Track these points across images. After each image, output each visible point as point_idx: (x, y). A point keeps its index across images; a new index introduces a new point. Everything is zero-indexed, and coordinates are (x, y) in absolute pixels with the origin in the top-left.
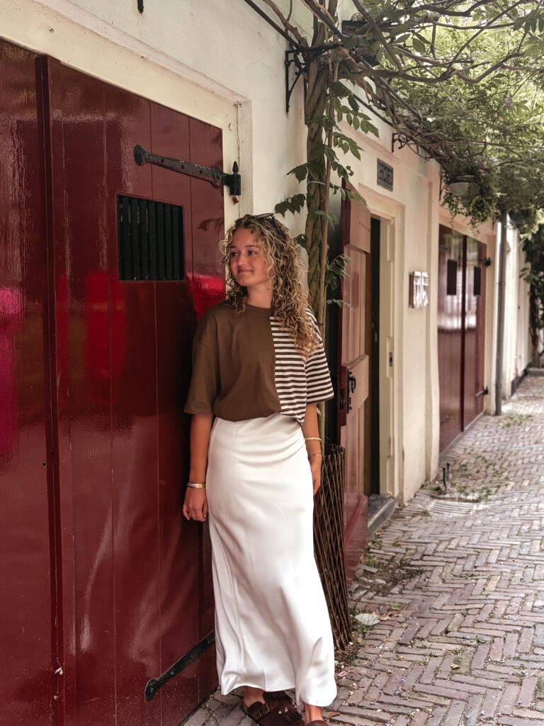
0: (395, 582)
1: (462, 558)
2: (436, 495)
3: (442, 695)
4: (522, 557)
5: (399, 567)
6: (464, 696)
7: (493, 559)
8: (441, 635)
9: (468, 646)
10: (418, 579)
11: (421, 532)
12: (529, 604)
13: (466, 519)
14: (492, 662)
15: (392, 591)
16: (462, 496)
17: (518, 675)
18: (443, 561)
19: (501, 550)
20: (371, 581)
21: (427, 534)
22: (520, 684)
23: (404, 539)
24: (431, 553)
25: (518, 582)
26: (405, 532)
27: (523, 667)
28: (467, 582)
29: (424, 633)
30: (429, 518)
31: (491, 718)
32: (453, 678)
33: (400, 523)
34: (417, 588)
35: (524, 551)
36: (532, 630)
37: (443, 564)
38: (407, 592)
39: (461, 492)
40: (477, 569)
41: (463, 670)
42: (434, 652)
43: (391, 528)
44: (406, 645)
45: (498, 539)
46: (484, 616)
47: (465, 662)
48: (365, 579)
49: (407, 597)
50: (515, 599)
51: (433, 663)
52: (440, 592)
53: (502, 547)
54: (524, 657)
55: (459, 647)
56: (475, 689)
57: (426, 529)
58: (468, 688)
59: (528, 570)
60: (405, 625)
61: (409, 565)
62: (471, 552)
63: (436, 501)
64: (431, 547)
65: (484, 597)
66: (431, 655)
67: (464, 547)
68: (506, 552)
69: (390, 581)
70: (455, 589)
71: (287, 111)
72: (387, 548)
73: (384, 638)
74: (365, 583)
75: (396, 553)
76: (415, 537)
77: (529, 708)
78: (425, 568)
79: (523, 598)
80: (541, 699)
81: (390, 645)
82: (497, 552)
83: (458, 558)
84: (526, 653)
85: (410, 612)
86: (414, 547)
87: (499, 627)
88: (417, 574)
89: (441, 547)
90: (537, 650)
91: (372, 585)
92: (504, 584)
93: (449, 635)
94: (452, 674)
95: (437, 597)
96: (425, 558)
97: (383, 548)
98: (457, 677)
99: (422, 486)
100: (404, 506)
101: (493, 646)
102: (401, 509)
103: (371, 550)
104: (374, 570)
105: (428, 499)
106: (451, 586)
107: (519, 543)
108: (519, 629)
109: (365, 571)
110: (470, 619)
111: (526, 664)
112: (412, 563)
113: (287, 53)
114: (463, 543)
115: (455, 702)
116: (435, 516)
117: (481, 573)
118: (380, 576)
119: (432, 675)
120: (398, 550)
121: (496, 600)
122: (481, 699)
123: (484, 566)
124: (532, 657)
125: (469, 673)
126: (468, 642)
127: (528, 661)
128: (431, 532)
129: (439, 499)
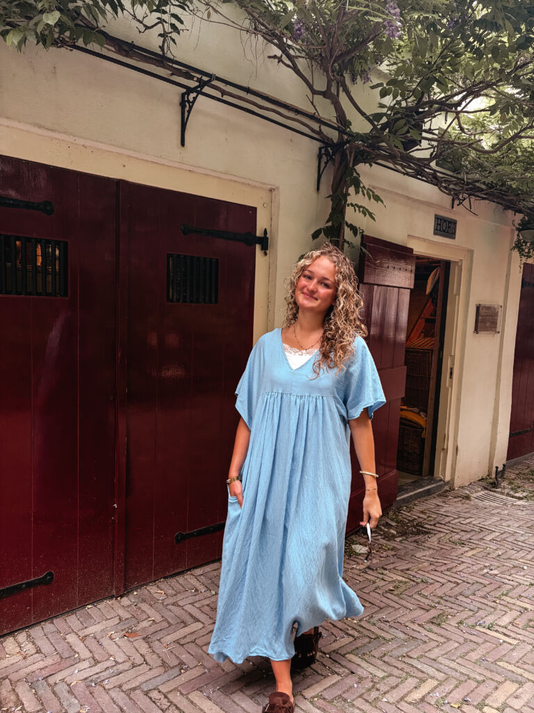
0: (403, 534)
1: (465, 531)
2: (488, 487)
3: (369, 600)
4: (516, 542)
5: (414, 527)
6: (382, 605)
7: (489, 538)
8: (402, 571)
9: (414, 581)
10: (420, 537)
11: (450, 509)
12: (485, 571)
13: (497, 508)
14: (420, 594)
15: (396, 539)
16: (512, 493)
17: (431, 606)
18: (449, 530)
19: (502, 534)
20: (386, 530)
21: (454, 511)
22: (428, 611)
23: (433, 510)
24: (443, 523)
25: (495, 555)
26: (439, 506)
27: (439, 603)
28: (455, 547)
29: (391, 566)
30: (468, 502)
31: (388, 622)
32: (385, 595)
33: (441, 500)
34: (415, 541)
35: (522, 539)
36: (469, 585)
37: (448, 532)
38: (405, 542)
39: (512, 489)
40: (472, 541)
41: (395, 592)
42: (385, 578)
43: (428, 502)
44: (373, 570)
45: (509, 526)
46: (443, 568)
47: (401, 590)
48: (383, 528)
49: (403, 545)
50: (478, 565)
51: (381, 583)
52: (429, 548)
53: (505, 532)
54: (447, 598)
55: (407, 580)
56: (393, 604)
57: (456, 507)
58: (388, 602)
59: (511, 551)
60: (382, 559)
61: (423, 527)
62: (477, 529)
63: (486, 491)
64: (447, 519)
65: (455, 558)
66: (383, 579)
67: (474, 525)
68: (504, 536)
69: (401, 533)
70: (442, 549)
71: (318, 189)
72: (414, 513)
73: (360, 562)
74: (381, 530)
75: (419, 517)
76: (442, 511)
77: (419, 624)
78: (432, 531)
79: (486, 567)
80: (432, 623)
81: (362, 567)
82: (498, 534)
83: (462, 531)
84: (450, 597)
85: (393, 553)
86: (435, 516)
87: (446, 577)
88: (422, 533)
89: (457, 521)
90: (460, 598)
91: (385, 532)
92: (480, 555)
93: (407, 572)
94: (386, 592)
95: (424, 550)
96: (437, 525)
97: (412, 512)
98: (389, 595)
99: (482, 479)
100: (454, 490)
101: (430, 586)
102: (449, 491)
103: (402, 512)
104: (394, 524)
105: (480, 489)
106: (441, 546)
107: (522, 532)
108: (459, 582)
109: (387, 523)
110: (432, 567)
111: (442, 601)
112: (426, 526)
113: (320, 149)
114: (474, 523)
115: (374, 606)
116: (474, 501)
117: (470, 544)
118: (396, 528)
119: (373, 589)
120: (422, 516)
121: (463, 562)
122: (393, 610)
123: (478, 540)
124: (452, 600)
125: (397, 595)
126: (415, 579)
127: (447, 601)
128: (459, 510)
129: (491, 491)
